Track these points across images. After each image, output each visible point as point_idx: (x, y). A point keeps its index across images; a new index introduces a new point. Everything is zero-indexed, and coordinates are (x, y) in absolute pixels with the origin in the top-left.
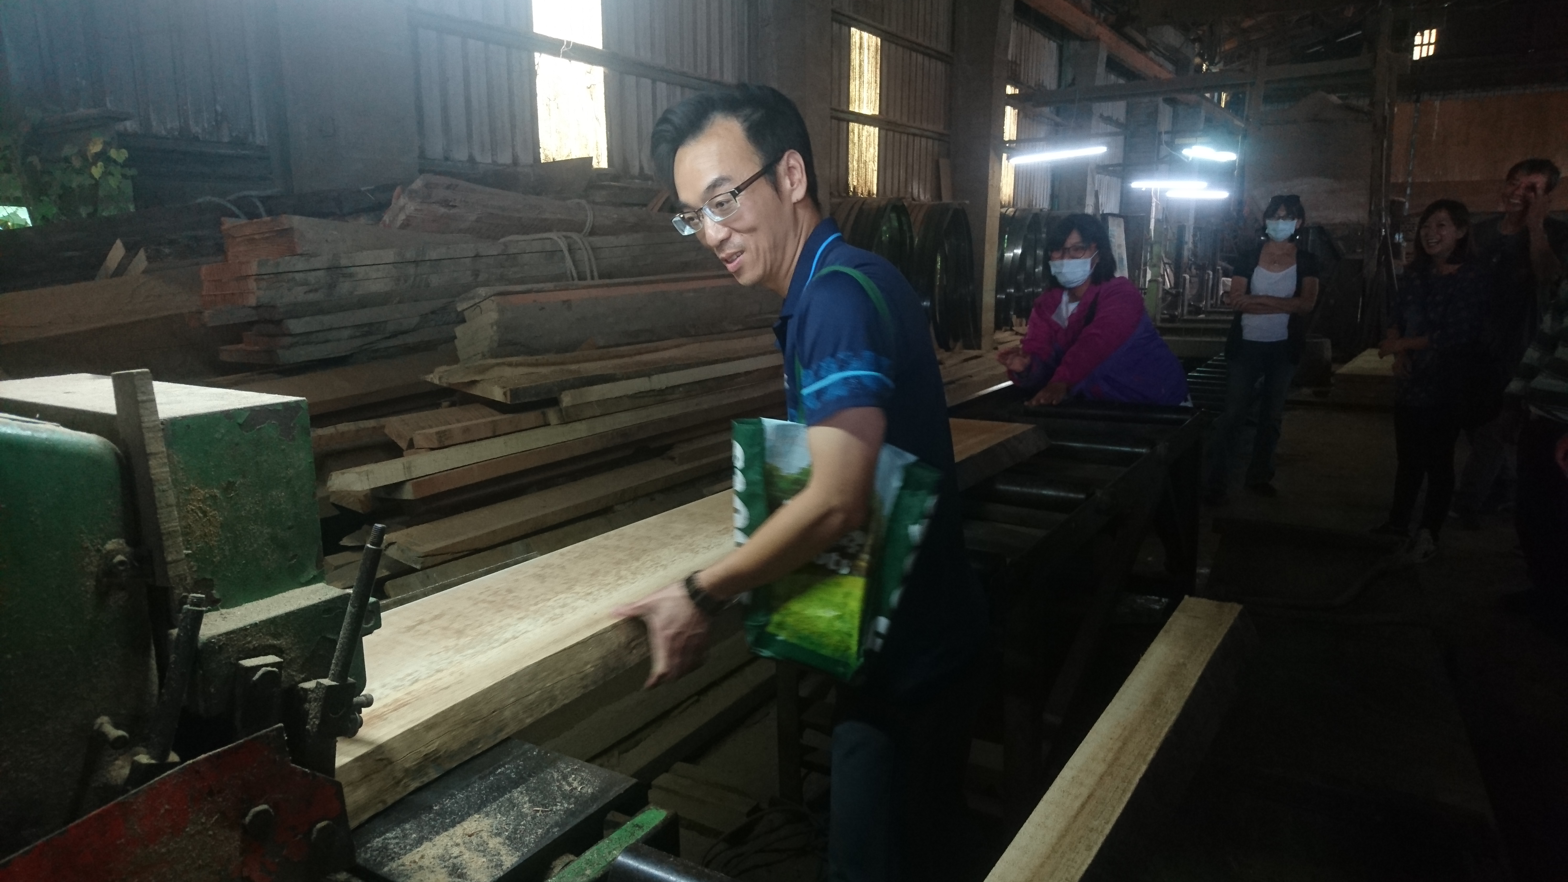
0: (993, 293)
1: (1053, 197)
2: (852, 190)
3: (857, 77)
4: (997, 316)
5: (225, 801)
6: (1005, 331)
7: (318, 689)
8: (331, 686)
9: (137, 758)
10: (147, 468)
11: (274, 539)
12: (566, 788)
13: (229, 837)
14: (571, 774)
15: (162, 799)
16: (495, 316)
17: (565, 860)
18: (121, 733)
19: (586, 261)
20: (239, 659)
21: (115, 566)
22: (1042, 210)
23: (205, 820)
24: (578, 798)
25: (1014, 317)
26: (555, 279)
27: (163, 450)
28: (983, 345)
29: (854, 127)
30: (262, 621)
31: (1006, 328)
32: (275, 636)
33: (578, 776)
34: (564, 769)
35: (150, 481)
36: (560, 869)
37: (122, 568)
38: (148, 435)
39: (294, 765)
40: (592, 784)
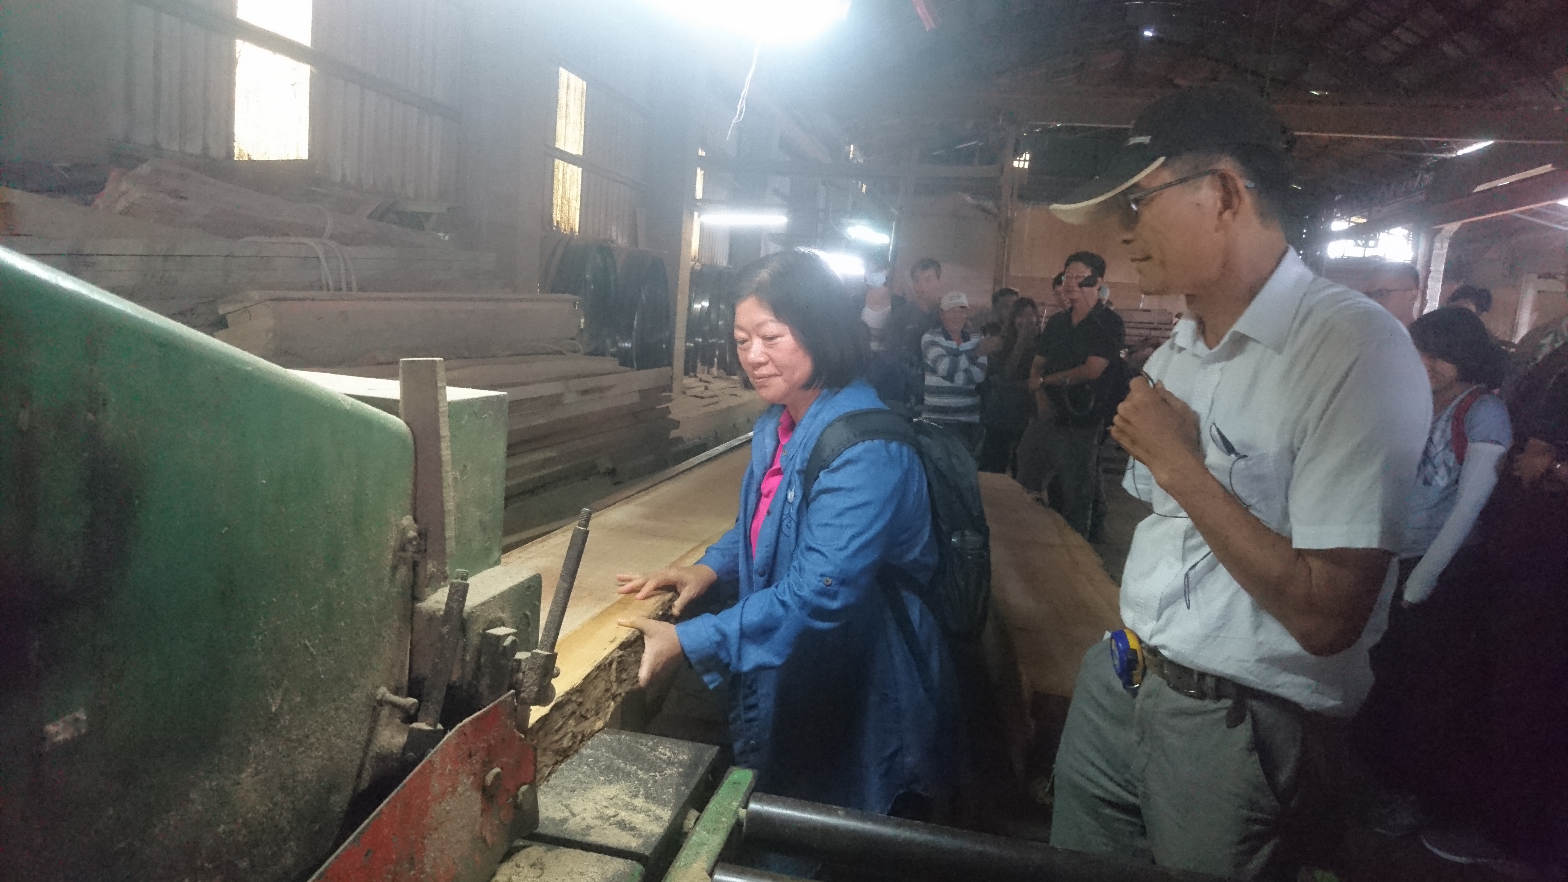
0: (684, 341)
1: (731, 257)
2: (555, 224)
3: (564, 115)
4: (686, 363)
5: (477, 763)
6: (690, 377)
7: (535, 659)
8: (548, 656)
9: (415, 725)
10: (438, 449)
11: (480, 522)
12: (662, 756)
13: (476, 798)
14: (657, 746)
15: (447, 760)
16: (270, 322)
17: (693, 814)
18: (412, 700)
19: (343, 271)
20: (485, 630)
21: (410, 541)
22: (726, 268)
23: (466, 781)
24: (681, 764)
25: (699, 364)
26: (311, 287)
27: (448, 433)
28: (674, 389)
29: (559, 163)
30: (498, 595)
31: (692, 374)
32: (503, 609)
33: (665, 748)
34: (646, 743)
35: (439, 462)
36: (694, 821)
37: (414, 543)
38: (442, 420)
39: (515, 730)
40: (683, 752)
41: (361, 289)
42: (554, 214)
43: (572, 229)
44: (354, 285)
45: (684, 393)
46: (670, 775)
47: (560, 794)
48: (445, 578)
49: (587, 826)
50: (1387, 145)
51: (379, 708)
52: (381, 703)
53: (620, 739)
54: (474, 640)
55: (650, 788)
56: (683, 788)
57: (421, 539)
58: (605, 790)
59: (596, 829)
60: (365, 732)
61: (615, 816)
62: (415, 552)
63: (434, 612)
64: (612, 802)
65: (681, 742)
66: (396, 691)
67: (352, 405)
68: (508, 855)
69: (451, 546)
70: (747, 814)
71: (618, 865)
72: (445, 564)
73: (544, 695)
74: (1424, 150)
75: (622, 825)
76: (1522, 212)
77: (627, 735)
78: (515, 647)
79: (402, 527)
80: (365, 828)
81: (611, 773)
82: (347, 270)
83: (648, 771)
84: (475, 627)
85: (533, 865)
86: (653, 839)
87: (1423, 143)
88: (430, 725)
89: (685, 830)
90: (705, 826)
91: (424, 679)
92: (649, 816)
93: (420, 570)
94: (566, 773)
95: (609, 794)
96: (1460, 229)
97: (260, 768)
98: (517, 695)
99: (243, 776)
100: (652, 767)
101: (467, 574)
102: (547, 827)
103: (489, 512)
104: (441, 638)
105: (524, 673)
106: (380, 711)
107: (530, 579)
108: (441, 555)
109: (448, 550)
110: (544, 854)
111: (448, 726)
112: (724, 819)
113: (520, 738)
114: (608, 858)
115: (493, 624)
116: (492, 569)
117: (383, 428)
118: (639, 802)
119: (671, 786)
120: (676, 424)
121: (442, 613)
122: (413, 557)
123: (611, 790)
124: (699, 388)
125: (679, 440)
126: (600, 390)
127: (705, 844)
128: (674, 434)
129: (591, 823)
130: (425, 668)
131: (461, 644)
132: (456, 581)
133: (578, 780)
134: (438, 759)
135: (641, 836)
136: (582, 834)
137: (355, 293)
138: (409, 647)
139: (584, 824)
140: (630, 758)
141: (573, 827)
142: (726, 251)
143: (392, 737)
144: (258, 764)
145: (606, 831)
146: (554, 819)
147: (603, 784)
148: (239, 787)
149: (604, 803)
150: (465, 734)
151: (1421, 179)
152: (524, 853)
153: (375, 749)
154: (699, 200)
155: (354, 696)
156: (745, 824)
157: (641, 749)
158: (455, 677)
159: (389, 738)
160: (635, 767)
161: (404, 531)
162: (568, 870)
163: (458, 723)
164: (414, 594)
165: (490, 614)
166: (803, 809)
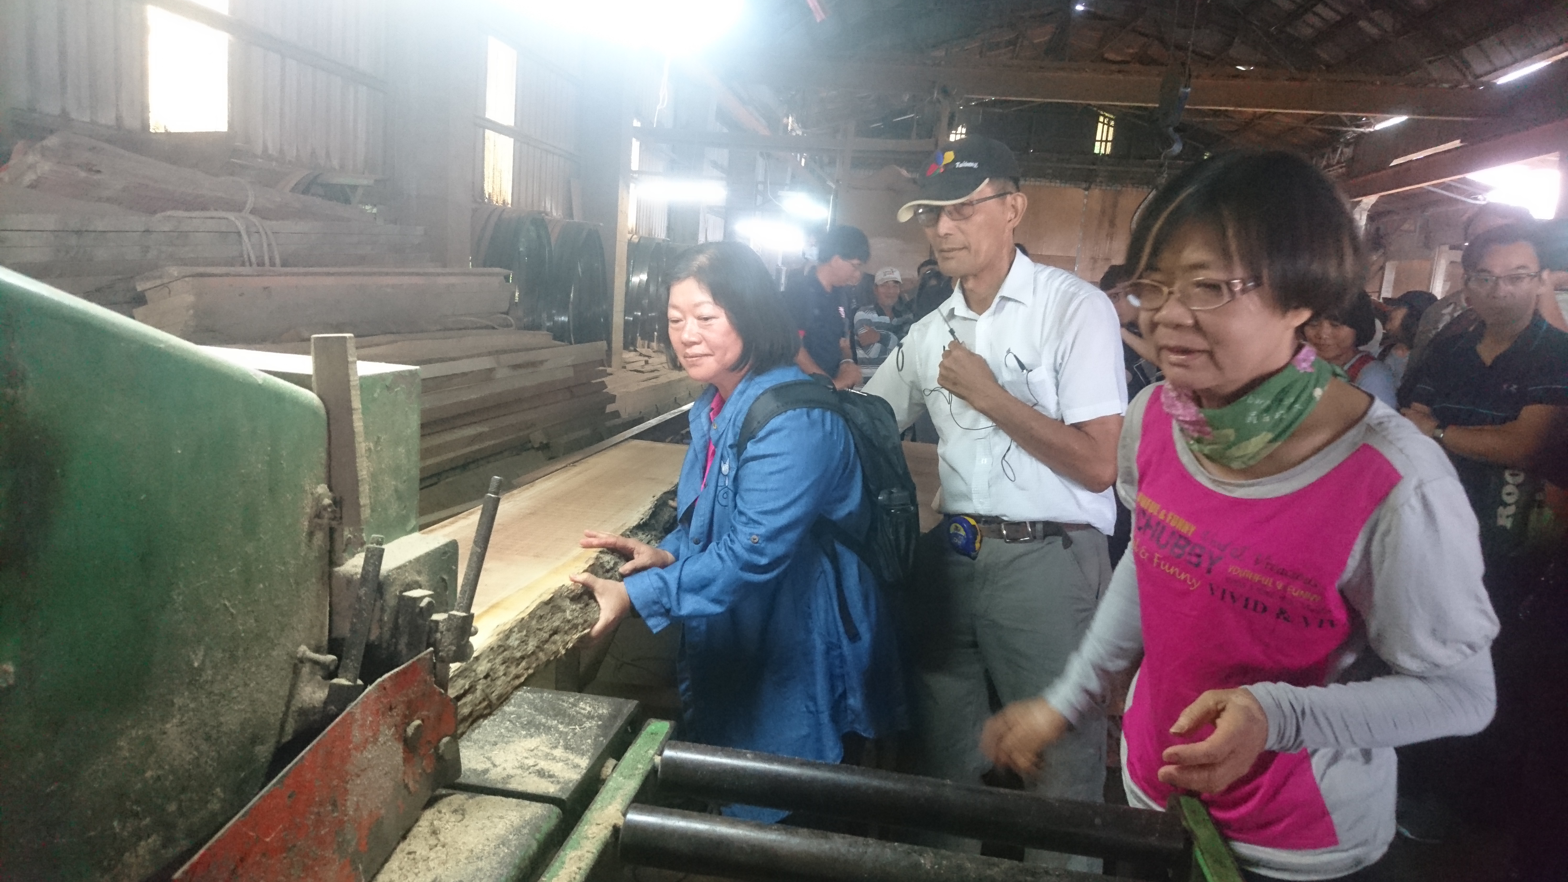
0: (622, 314)
1: (669, 229)
2: (487, 196)
3: (494, 85)
4: (625, 337)
5: (398, 715)
6: (630, 351)
7: (452, 620)
8: (464, 617)
9: (335, 681)
10: (351, 422)
11: (396, 491)
12: (583, 711)
13: (398, 749)
14: (578, 702)
15: (368, 712)
16: (190, 299)
17: (611, 762)
18: (332, 657)
19: (265, 246)
20: (401, 592)
21: (325, 508)
22: (664, 240)
23: (387, 733)
24: (600, 717)
25: (639, 338)
26: (230, 263)
27: (360, 406)
28: (613, 363)
29: (489, 133)
30: (414, 559)
31: (632, 348)
32: (419, 573)
33: (586, 703)
34: (567, 700)
35: (352, 433)
36: (612, 768)
37: (329, 510)
38: (353, 392)
39: (435, 686)
40: (603, 707)
41: (284, 265)
42: (486, 186)
43: (504, 201)
44: (278, 261)
45: (624, 367)
46: (590, 728)
47: (482, 748)
48: (363, 544)
49: (508, 776)
50: (1310, 119)
51: (300, 665)
52: (302, 660)
53: (542, 697)
54: (391, 601)
55: (569, 740)
56: (601, 739)
57: (336, 507)
58: (526, 743)
59: (517, 778)
60: (287, 687)
61: (534, 766)
62: (330, 519)
63: (352, 576)
64: (532, 753)
65: (601, 698)
66: (317, 650)
67: (265, 380)
68: (431, 802)
69: (366, 513)
70: (662, 760)
71: (537, 808)
72: (362, 530)
73: (463, 652)
74: (1343, 124)
75: (541, 774)
76: (1434, 186)
77: (549, 693)
78: (431, 608)
79: (317, 495)
80: (287, 773)
81: (532, 727)
82: (269, 245)
83: (569, 724)
84: (392, 589)
85: (455, 811)
86: (571, 785)
87: (1345, 119)
88: (349, 681)
89: (603, 776)
90: (621, 773)
91: (343, 639)
92: (567, 764)
93: (336, 535)
94: (489, 729)
95: (530, 746)
96: (1377, 202)
97: (184, 719)
98: (436, 652)
99: (168, 726)
100: (572, 720)
101: (382, 539)
102: (469, 777)
103: (405, 482)
104: (359, 599)
105: (442, 633)
106: (302, 667)
107: (446, 545)
108: (357, 522)
109: (363, 517)
110: (465, 801)
111: (368, 681)
112: (640, 766)
113: (440, 693)
114: (527, 802)
115: (410, 587)
116: (410, 536)
117: (296, 402)
118: (559, 752)
119: (590, 737)
120: (612, 399)
121: (359, 576)
122: (329, 524)
123: (532, 743)
124: (640, 363)
125: (616, 414)
126: (533, 364)
127: (620, 789)
128: (610, 408)
129: (512, 772)
130: (344, 629)
131: (378, 604)
132: (372, 545)
133: (501, 735)
134: (359, 710)
135: (558, 782)
136: (503, 783)
137: (279, 269)
138: (328, 609)
139: (504, 774)
140: (551, 713)
141: (495, 776)
142: (664, 224)
143: (314, 692)
144: (183, 716)
145: (526, 779)
146: (475, 770)
147: (525, 737)
148: (165, 736)
149: (525, 755)
150: (385, 689)
151: (1342, 152)
152: (446, 800)
153: (296, 704)
154: (635, 172)
155: (274, 653)
156: (659, 770)
157: (563, 706)
158: (373, 637)
159: (311, 694)
160: (556, 722)
161: (318, 499)
162: (489, 814)
163: (378, 678)
164: (332, 558)
165: (406, 577)
166: (714, 754)
